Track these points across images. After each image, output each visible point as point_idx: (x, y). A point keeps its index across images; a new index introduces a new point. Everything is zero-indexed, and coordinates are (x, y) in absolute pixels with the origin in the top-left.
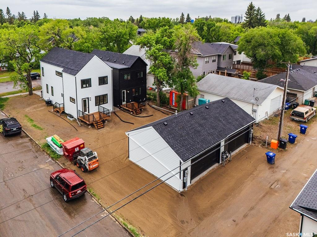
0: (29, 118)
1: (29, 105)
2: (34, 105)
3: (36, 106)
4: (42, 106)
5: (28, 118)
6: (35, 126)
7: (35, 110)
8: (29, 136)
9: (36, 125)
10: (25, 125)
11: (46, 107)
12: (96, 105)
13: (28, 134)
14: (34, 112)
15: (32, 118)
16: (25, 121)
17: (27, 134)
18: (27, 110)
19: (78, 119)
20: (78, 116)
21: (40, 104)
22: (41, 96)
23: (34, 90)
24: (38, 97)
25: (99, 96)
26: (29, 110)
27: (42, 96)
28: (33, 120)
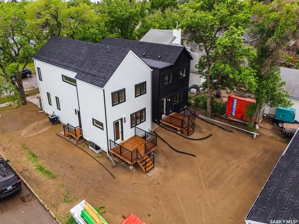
0: (30, 152)
1: (25, 124)
2: (32, 122)
3: (35, 124)
4: (45, 125)
5: (27, 151)
6: (41, 169)
7: (35, 133)
8: (37, 196)
9: (43, 169)
10: (25, 169)
11: (52, 127)
12: (132, 127)
13: (34, 192)
14: (35, 136)
15: (34, 151)
16: (25, 158)
17: (32, 189)
18: (24, 133)
19: (109, 152)
20: (109, 149)
21: (41, 121)
22: (39, 107)
23: (27, 95)
24: (36, 108)
25: (136, 113)
26: (26, 134)
27: (41, 107)
28: (37, 155)
